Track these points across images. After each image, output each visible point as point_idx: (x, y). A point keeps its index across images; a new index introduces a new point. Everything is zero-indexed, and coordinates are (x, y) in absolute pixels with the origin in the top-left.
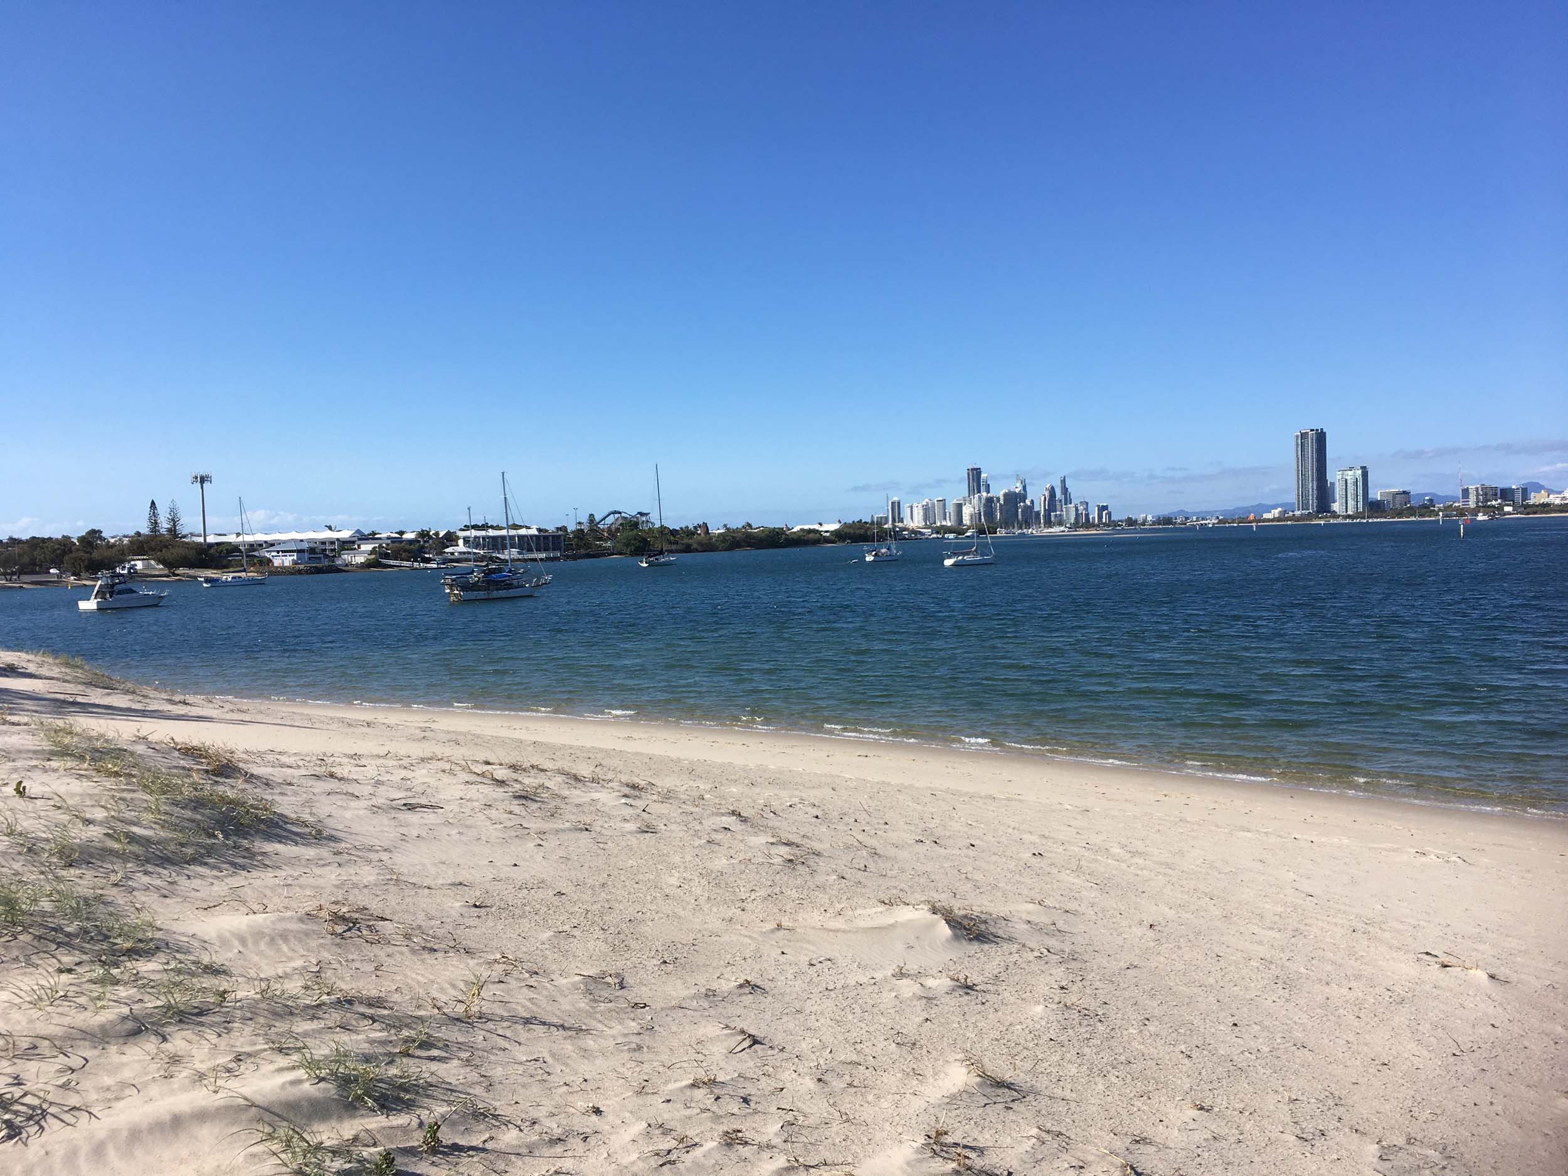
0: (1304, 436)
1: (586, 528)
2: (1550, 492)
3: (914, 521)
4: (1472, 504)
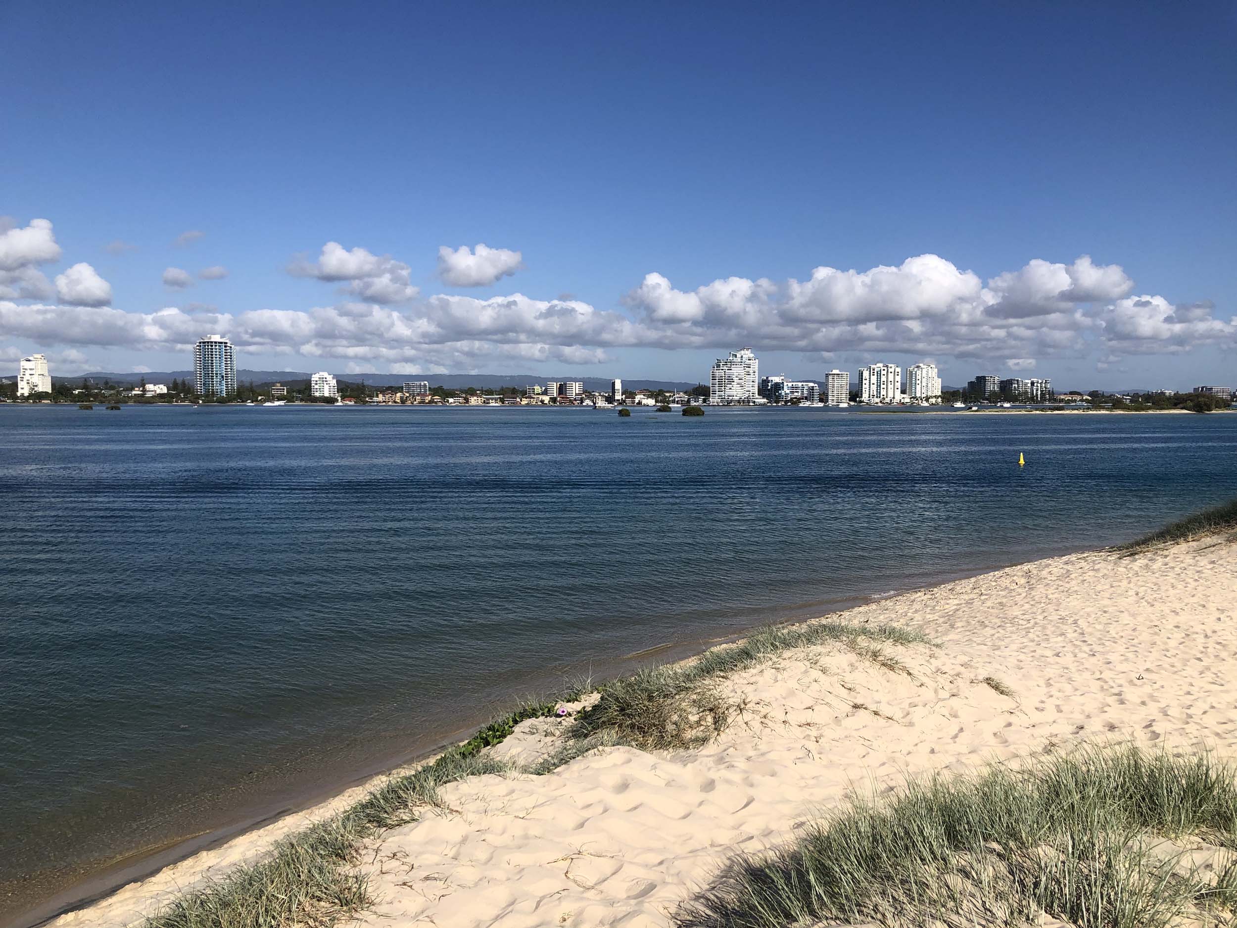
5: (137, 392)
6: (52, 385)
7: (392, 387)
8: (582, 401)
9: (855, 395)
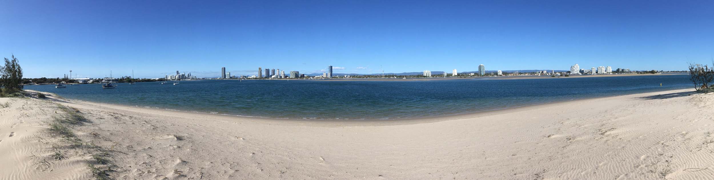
0: (223, 68)
1: (122, 78)
2: (250, 77)
3: (169, 78)
4: (242, 78)
5: (469, 75)
6: (457, 74)
7: (512, 73)
8: (546, 74)
9: (597, 72)
